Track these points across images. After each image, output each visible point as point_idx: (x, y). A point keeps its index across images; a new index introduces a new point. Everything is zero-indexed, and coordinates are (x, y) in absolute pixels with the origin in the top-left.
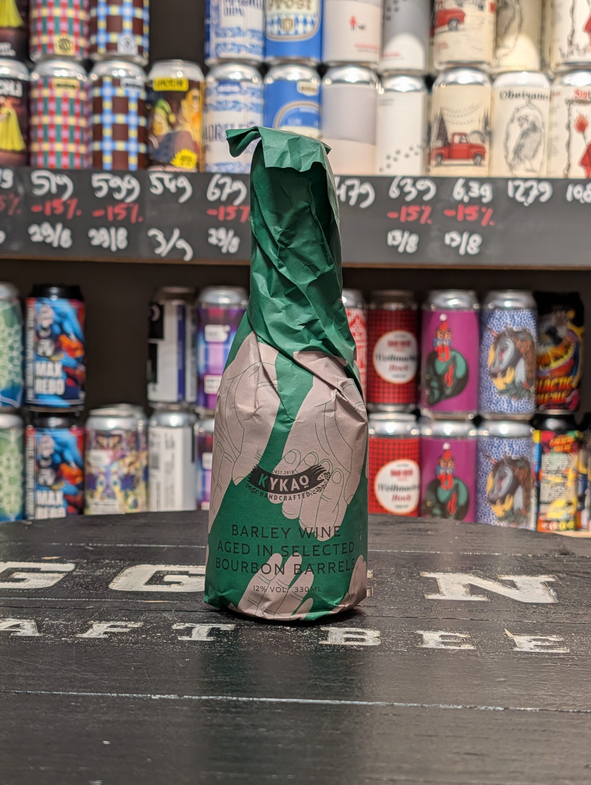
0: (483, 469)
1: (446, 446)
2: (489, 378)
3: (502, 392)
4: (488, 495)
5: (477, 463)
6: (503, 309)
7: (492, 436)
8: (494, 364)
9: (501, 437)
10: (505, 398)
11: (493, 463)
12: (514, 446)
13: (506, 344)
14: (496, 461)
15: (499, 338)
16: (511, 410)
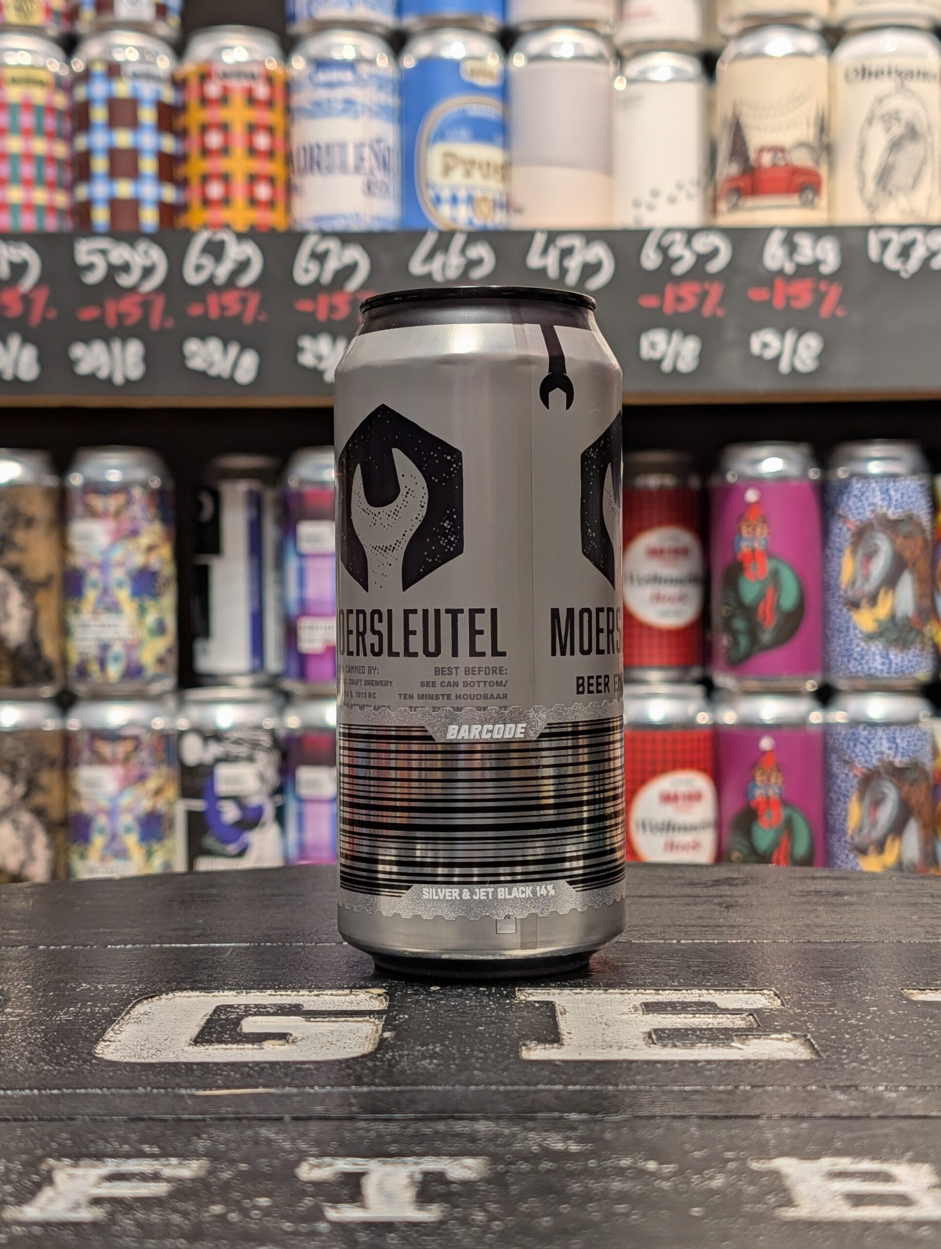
0: (839, 787)
1: (766, 743)
2: (845, 610)
3: (870, 637)
4: (852, 838)
5: (827, 775)
6: (866, 477)
7: (854, 723)
8: (853, 583)
9: (872, 725)
10: (876, 647)
11: (859, 774)
12: (899, 741)
13: (875, 545)
14: (864, 770)
15: (862, 533)
16: (889, 673)
